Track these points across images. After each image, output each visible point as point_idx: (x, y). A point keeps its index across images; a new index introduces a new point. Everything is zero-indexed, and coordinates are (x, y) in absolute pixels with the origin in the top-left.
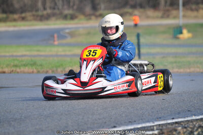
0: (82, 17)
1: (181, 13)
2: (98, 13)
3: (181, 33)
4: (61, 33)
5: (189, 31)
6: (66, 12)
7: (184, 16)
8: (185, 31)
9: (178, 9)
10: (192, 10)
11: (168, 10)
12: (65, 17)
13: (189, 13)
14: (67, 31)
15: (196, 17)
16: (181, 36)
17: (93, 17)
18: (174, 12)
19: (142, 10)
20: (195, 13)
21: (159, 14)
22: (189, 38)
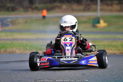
0: (21, 9)
1: (99, 7)
2: (34, 6)
3: (99, 22)
4: (5, 22)
5: (105, 22)
6: (9, 5)
7: (101, 10)
8: (102, 21)
9: (96, 4)
10: (107, 5)
11: (89, 5)
12: (8, 9)
13: (105, 7)
14: (9, 20)
15: (111, 11)
16: (98, 25)
17: (30, 10)
18: (94, 7)
19: (68, 4)
20: (110, 8)
21: (82, 7)
22: (105, 27)
